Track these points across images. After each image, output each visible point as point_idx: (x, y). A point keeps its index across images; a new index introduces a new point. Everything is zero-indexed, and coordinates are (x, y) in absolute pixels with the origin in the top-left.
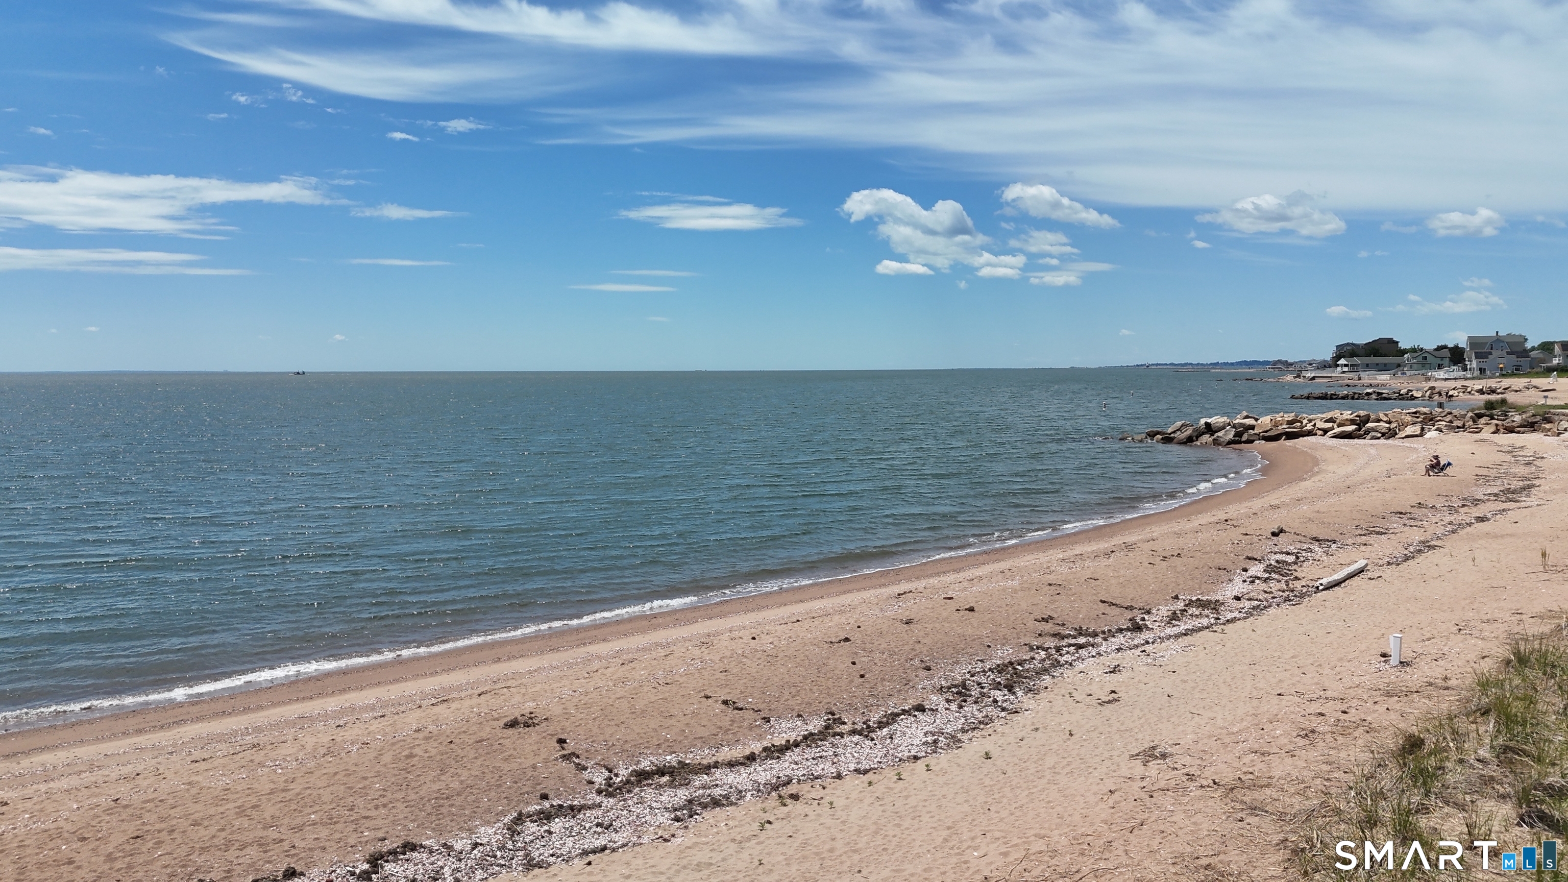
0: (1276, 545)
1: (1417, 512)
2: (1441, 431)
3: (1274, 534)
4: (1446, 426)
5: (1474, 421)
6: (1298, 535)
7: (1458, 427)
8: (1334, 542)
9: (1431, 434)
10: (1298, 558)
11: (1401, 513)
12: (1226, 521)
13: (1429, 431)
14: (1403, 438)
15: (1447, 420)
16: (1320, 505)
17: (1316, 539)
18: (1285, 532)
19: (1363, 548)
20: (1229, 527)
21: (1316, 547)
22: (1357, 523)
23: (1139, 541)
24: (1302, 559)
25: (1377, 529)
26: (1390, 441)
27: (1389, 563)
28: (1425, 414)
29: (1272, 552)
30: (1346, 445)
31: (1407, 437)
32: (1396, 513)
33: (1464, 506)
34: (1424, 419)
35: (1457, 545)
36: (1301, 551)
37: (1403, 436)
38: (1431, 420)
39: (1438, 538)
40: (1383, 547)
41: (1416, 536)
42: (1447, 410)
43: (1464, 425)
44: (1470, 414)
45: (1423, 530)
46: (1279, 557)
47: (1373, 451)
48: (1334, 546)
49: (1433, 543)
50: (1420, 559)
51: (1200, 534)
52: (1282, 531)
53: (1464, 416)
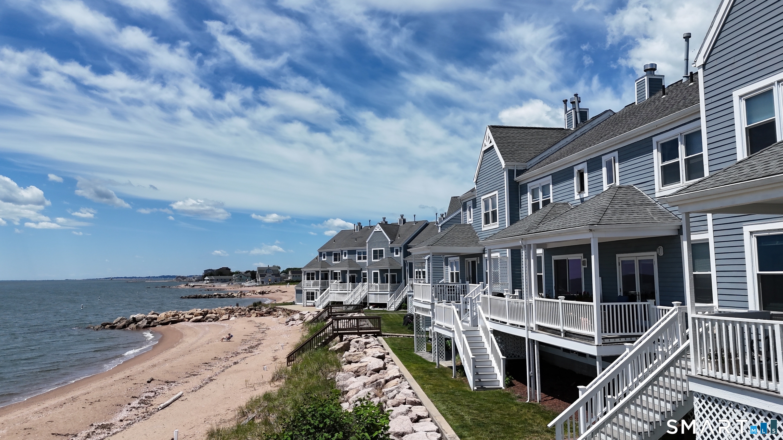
0: (148, 388)
1: (213, 362)
2: (236, 317)
3: (148, 382)
4: (238, 314)
5: (249, 312)
6: (159, 381)
7: (243, 315)
8: (174, 382)
9: (232, 318)
10: (155, 393)
11: (206, 363)
12: (128, 377)
13: (232, 317)
14: (221, 321)
15: (239, 312)
16: (175, 363)
17: (167, 382)
18: (154, 380)
19: (185, 384)
20: (128, 380)
21: (166, 387)
22: (187, 371)
23: (80, 395)
24: (157, 394)
25: (194, 373)
26: (216, 323)
27: (193, 391)
28: (230, 309)
29: (145, 392)
30: (197, 326)
31: (223, 320)
32: (204, 364)
33: (232, 356)
34: (230, 312)
35: (221, 379)
36: (158, 390)
37: (221, 320)
38: (233, 312)
39: (216, 375)
40: (195, 382)
41: (208, 374)
42: (239, 307)
43: (245, 314)
44: (247, 309)
45: (212, 371)
46: (147, 394)
47: (207, 329)
48: (173, 384)
49: (214, 378)
50: (206, 387)
51: (113, 386)
52: (152, 380)
53: (245, 310)
